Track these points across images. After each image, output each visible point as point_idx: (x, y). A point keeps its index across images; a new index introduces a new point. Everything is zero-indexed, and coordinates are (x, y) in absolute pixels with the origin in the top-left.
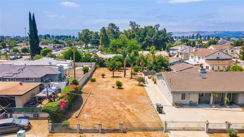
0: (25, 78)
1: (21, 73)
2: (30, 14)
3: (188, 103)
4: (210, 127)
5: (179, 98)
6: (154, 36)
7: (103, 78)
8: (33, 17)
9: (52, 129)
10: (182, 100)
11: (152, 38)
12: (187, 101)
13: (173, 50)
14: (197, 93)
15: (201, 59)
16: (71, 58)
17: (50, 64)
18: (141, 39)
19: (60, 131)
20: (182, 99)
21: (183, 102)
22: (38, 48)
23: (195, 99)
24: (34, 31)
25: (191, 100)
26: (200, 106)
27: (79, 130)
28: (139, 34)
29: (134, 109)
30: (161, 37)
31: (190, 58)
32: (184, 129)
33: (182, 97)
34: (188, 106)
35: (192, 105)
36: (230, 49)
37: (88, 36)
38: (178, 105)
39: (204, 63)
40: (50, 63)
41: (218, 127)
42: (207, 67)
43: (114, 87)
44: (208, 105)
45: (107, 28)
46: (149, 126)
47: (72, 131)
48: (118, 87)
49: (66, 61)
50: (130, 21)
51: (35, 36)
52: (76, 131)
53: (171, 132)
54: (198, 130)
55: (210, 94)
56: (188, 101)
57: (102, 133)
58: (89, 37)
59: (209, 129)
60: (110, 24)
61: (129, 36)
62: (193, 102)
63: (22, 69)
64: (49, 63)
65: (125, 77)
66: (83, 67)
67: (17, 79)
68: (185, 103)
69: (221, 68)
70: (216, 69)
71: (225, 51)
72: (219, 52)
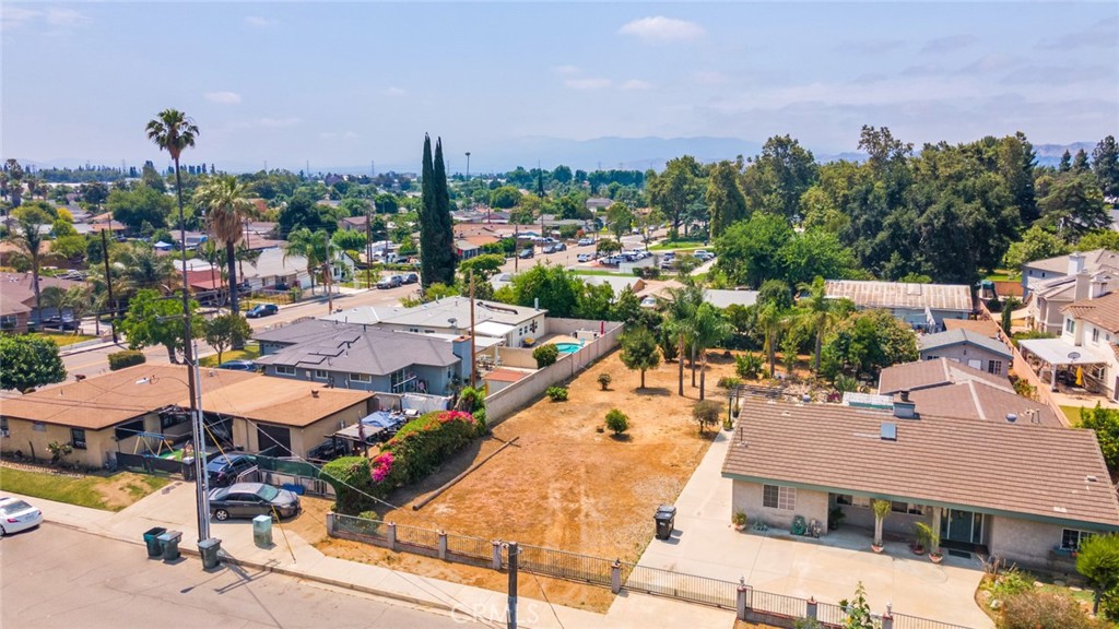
0: (348, 373)
1: (344, 355)
2: (427, 142)
3: (789, 521)
5: (754, 501)
6: (934, 208)
7: (604, 389)
8: (439, 149)
9: (335, 528)
10: (766, 508)
11: (922, 220)
12: (782, 514)
13: (1043, 275)
14: (821, 492)
15: (1102, 340)
16: (536, 299)
17: (450, 325)
18: (867, 222)
19: (351, 537)
20: (766, 504)
21: (770, 513)
22: (447, 257)
23: (817, 512)
24: (438, 199)
25: (798, 511)
26: (834, 538)
27: (393, 540)
28: (866, 199)
29: (594, 514)
30: (971, 214)
31: (1064, 328)
32: (675, 596)
33: (765, 498)
34: (787, 533)
35: (800, 530)
37: (686, 187)
38: (747, 523)
39: (1109, 363)
40: (452, 321)
41: (777, 608)
43: (601, 431)
44: (865, 541)
45: (753, 158)
47: (376, 542)
48: (614, 432)
49: (516, 313)
50: (864, 128)
51: (437, 216)
52: (385, 544)
54: (719, 606)
56: (790, 517)
57: (446, 560)
59: (748, 610)
60: (770, 139)
62: (807, 522)
63: (348, 343)
64: (449, 321)
65: (681, 393)
66: (576, 335)
67: (330, 372)
68: (776, 519)
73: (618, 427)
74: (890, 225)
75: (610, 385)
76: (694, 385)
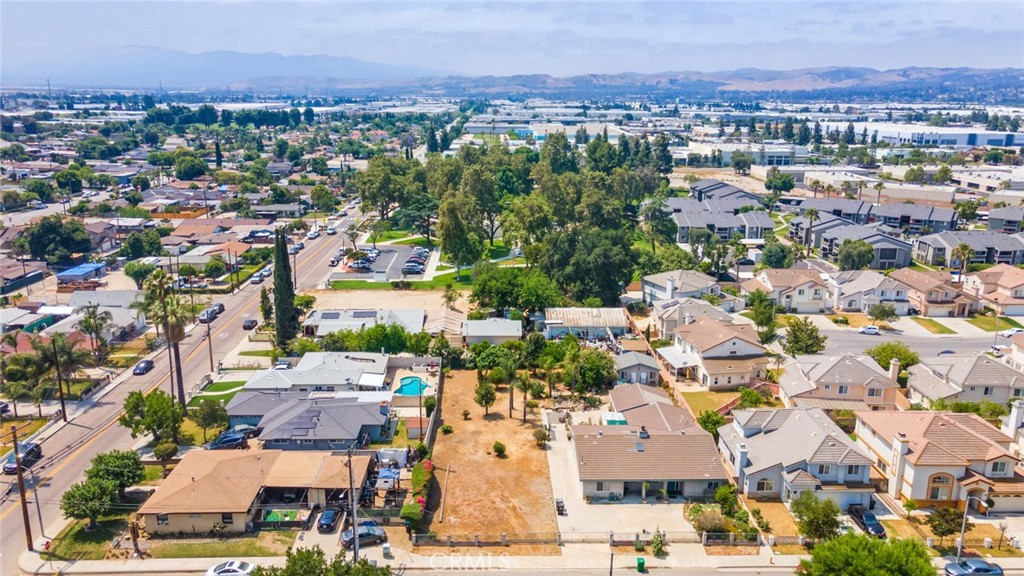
1: (318, 427)
3: (608, 495)
4: (616, 539)
5: (593, 491)
6: (597, 250)
7: (466, 419)
9: (416, 542)
11: (591, 258)
12: (605, 493)
14: (620, 482)
15: (696, 353)
16: (383, 349)
18: (559, 260)
19: (427, 544)
20: (598, 490)
21: (600, 493)
23: (619, 490)
25: (611, 491)
26: (626, 501)
27: (449, 541)
29: (523, 507)
31: (676, 341)
32: (584, 541)
33: (598, 487)
34: (607, 501)
35: (613, 499)
36: (810, 287)
38: (591, 499)
41: (625, 539)
42: (704, 375)
43: (489, 454)
44: (638, 498)
46: (540, 537)
47: (441, 544)
48: (498, 454)
49: (373, 361)
52: (446, 544)
53: (566, 545)
54: (600, 542)
55: (640, 483)
56: (608, 493)
57: (479, 546)
59: (613, 541)
62: (615, 495)
63: (317, 417)
65: (511, 416)
66: (411, 369)
68: (601, 495)
69: (735, 381)
70: (723, 382)
71: (797, 291)
72: (735, 340)
73: (500, 452)
74: (574, 264)
75: (469, 416)
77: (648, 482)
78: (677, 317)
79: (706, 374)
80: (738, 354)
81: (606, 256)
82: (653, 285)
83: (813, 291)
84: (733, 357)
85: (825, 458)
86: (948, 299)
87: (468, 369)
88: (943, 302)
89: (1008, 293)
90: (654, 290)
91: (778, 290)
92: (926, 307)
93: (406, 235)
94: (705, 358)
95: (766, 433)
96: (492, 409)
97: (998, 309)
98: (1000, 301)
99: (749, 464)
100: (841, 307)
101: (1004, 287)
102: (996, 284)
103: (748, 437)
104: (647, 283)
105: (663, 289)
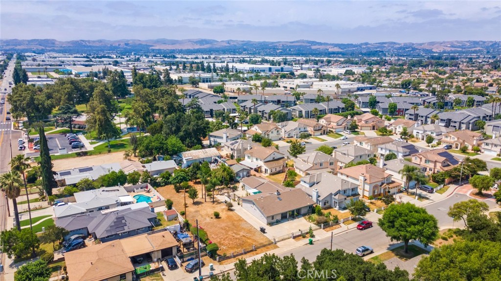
3: (275, 221)
4: (294, 235)
5: (271, 220)
9: (219, 260)
14: (280, 214)
15: (259, 161)
16: (119, 184)
23: (279, 218)
25: (277, 219)
26: (282, 222)
27: (233, 256)
29: (247, 235)
31: (246, 157)
32: (283, 240)
33: (272, 218)
34: (275, 224)
35: (278, 222)
36: (275, 130)
38: (270, 224)
41: (297, 234)
42: (265, 169)
43: (212, 218)
44: (286, 219)
47: (229, 258)
48: (215, 217)
49: (118, 190)
53: (277, 243)
54: (289, 238)
55: (287, 213)
58: (38, 105)
61: (142, 115)
65: (205, 201)
66: (134, 191)
67: (129, 232)
69: (278, 169)
70: (274, 171)
71: (271, 132)
72: (274, 153)
73: (217, 216)
74: (184, 131)
75: (187, 206)
76: (203, 198)
77: (289, 211)
78: (241, 148)
79: (267, 168)
80: (275, 158)
81: (198, 126)
82: (215, 137)
83: (276, 131)
84: (274, 160)
85: (345, 188)
86: (320, 128)
87: (162, 186)
88: (319, 130)
89: (335, 124)
90: (216, 139)
91: (264, 133)
92: (314, 132)
93: (52, 129)
94: (265, 162)
95: (317, 183)
96: (196, 200)
97: (334, 130)
98: (334, 127)
99: (319, 196)
100: (286, 136)
101: (333, 122)
102: (330, 122)
103: (311, 186)
104: (211, 136)
105: (221, 138)
